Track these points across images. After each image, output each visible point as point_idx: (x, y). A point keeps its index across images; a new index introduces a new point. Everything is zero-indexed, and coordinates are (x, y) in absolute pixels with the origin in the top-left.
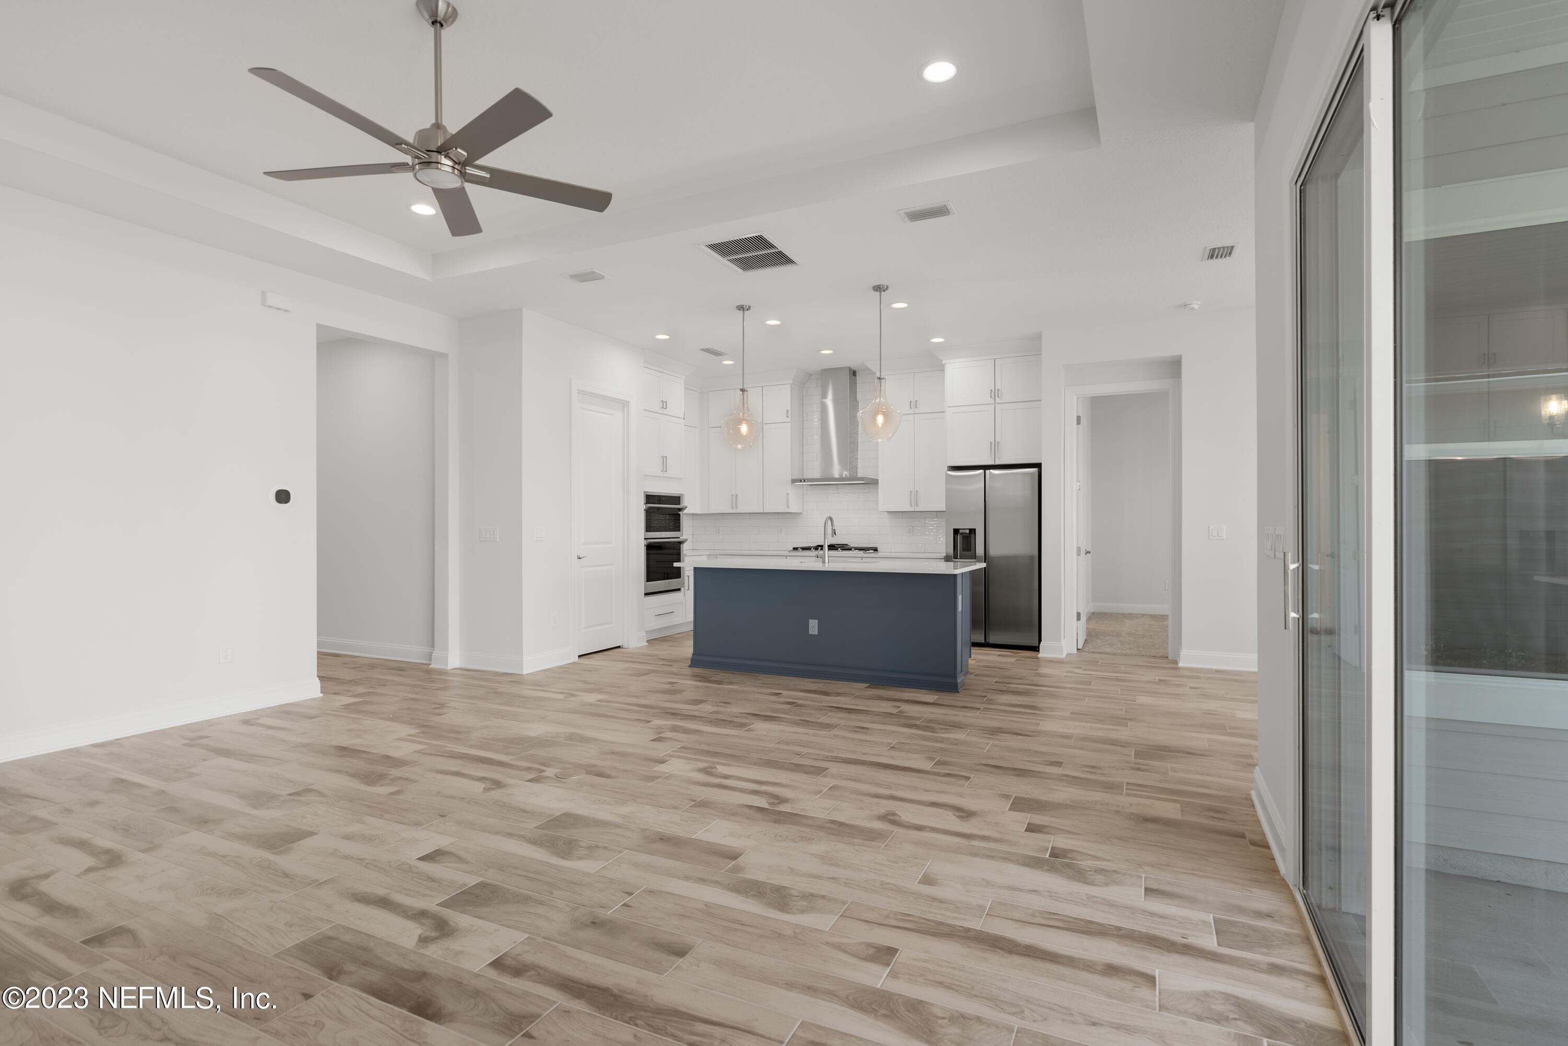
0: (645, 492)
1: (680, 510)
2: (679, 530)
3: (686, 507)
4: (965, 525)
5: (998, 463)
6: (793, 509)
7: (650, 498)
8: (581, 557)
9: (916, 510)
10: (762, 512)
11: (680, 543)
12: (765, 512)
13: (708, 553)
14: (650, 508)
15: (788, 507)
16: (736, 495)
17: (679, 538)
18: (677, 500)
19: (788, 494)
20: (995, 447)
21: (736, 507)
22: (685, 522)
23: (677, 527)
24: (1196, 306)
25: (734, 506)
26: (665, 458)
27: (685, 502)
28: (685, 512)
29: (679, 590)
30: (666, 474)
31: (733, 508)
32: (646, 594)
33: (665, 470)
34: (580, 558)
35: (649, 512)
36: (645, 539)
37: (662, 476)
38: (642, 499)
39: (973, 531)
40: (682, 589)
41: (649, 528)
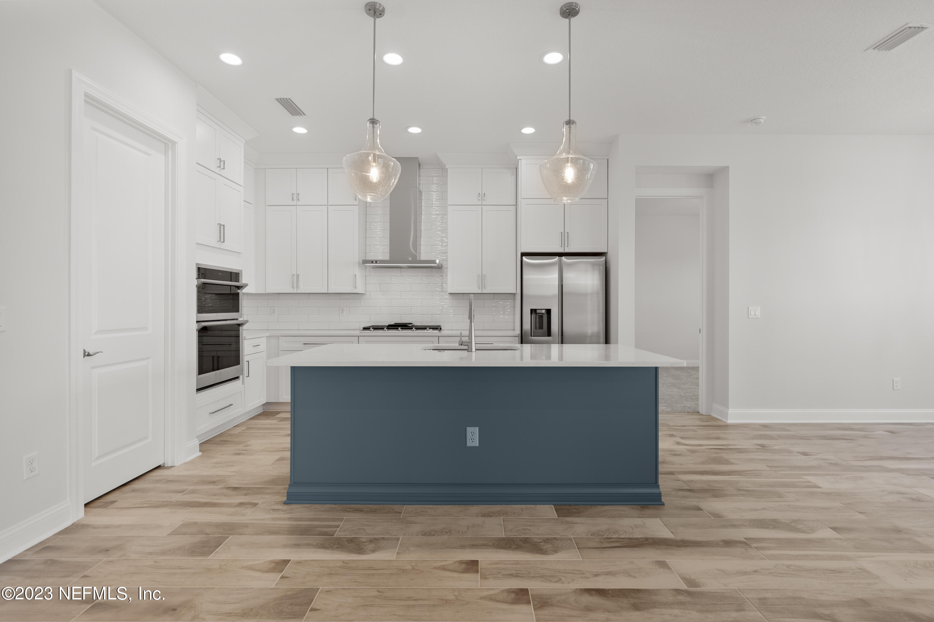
0: (197, 264)
1: (238, 287)
2: (237, 310)
3: (246, 285)
4: (541, 306)
5: (567, 250)
6: (359, 290)
7: (202, 272)
8: (91, 353)
9: (483, 292)
10: (326, 292)
11: (239, 325)
12: (329, 292)
13: (268, 335)
14: (204, 284)
15: (356, 288)
16: (298, 276)
17: (237, 319)
18: (234, 276)
19: (355, 275)
20: (564, 237)
21: (297, 287)
22: (244, 303)
23: (236, 308)
24: (762, 121)
25: (295, 286)
26: (222, 227)
27: (244, 280)
28: (245, 290)
29: (237, 378)
30: (223, 246)
31: (293, 288)
32: (198, 390)
33: (222, 239)
34: (89, 355)
35: (202, 289)
36: (197, 322)
37: (218, 247)
38: (194, 274)
39: (549, 311)
40: (241, 377)
41: (201, 309)
